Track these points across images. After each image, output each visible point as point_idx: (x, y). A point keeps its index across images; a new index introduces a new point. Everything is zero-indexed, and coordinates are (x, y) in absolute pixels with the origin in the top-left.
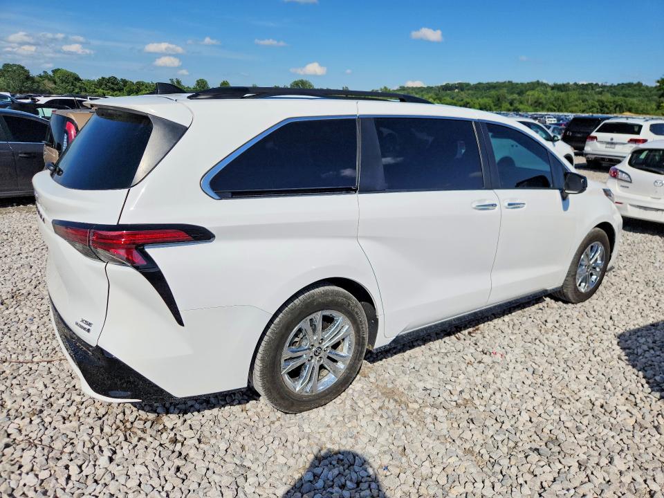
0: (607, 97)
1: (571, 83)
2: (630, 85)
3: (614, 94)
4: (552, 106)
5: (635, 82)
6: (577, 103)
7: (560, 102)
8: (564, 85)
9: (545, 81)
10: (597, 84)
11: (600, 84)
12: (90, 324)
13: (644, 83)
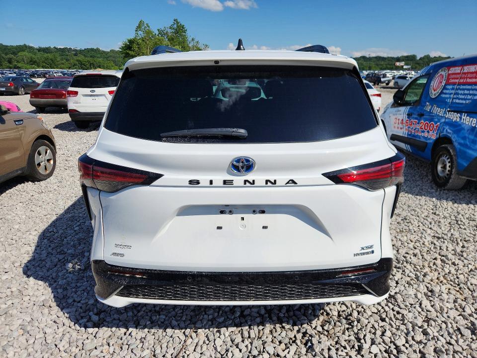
0: (81, 58)
1: (52, 47)
2: (92, 50)
3: (85, 56)
4: (44, 64)
5: (95, 48)
6: (63, 62)
7: (50, 61)
8: (47, 48)
9: (31, 45)
10: (70, 49)
11: (73, 48)
12: (371, 247)
13: (101, 49)
